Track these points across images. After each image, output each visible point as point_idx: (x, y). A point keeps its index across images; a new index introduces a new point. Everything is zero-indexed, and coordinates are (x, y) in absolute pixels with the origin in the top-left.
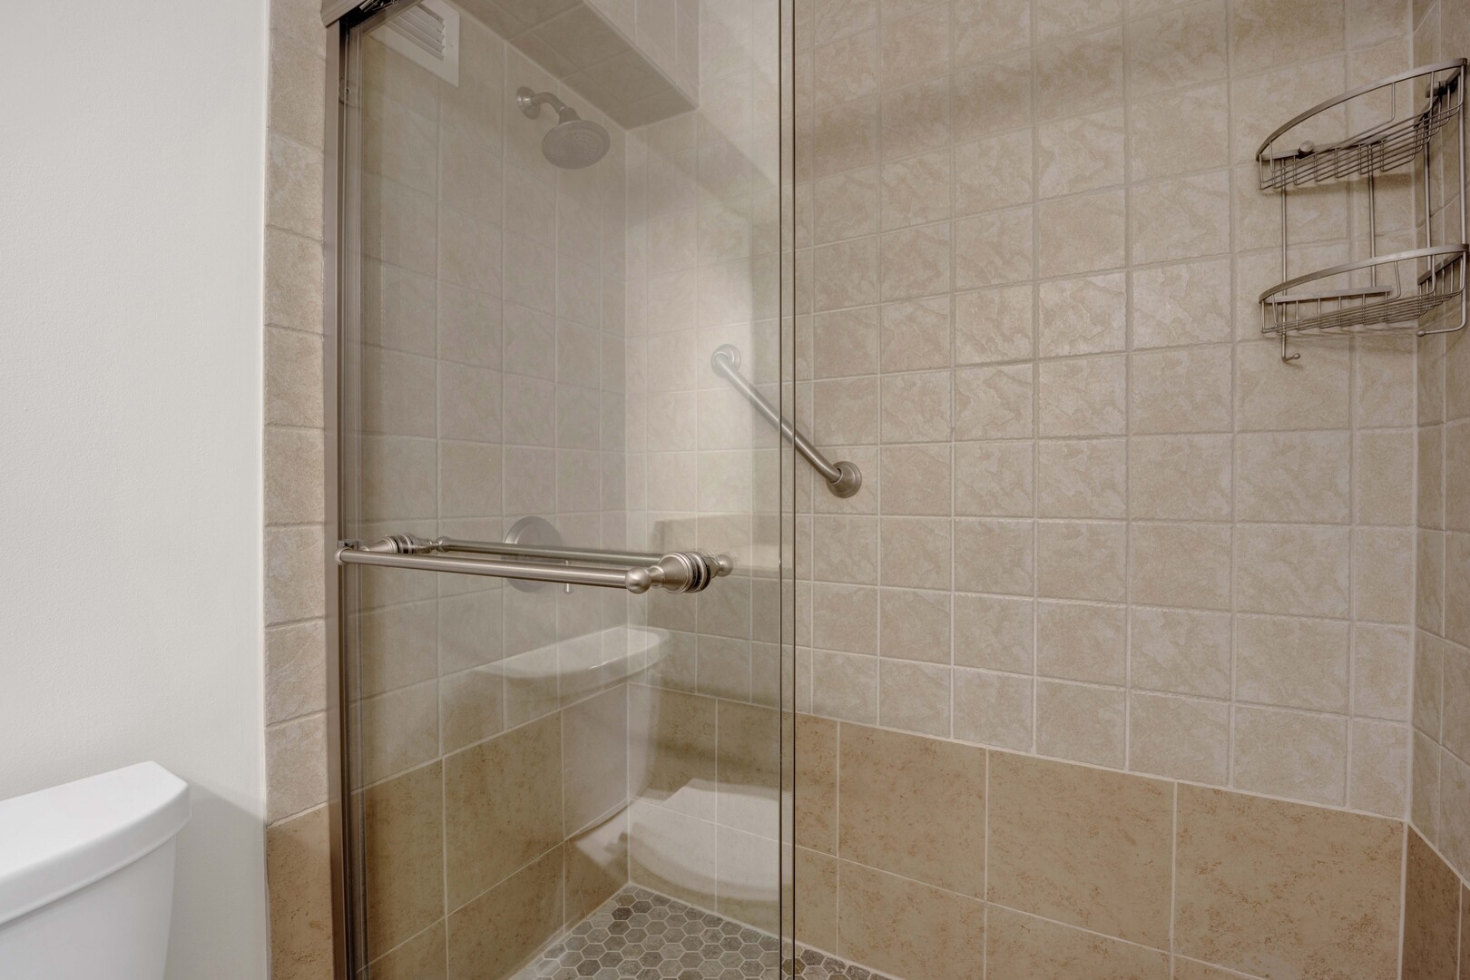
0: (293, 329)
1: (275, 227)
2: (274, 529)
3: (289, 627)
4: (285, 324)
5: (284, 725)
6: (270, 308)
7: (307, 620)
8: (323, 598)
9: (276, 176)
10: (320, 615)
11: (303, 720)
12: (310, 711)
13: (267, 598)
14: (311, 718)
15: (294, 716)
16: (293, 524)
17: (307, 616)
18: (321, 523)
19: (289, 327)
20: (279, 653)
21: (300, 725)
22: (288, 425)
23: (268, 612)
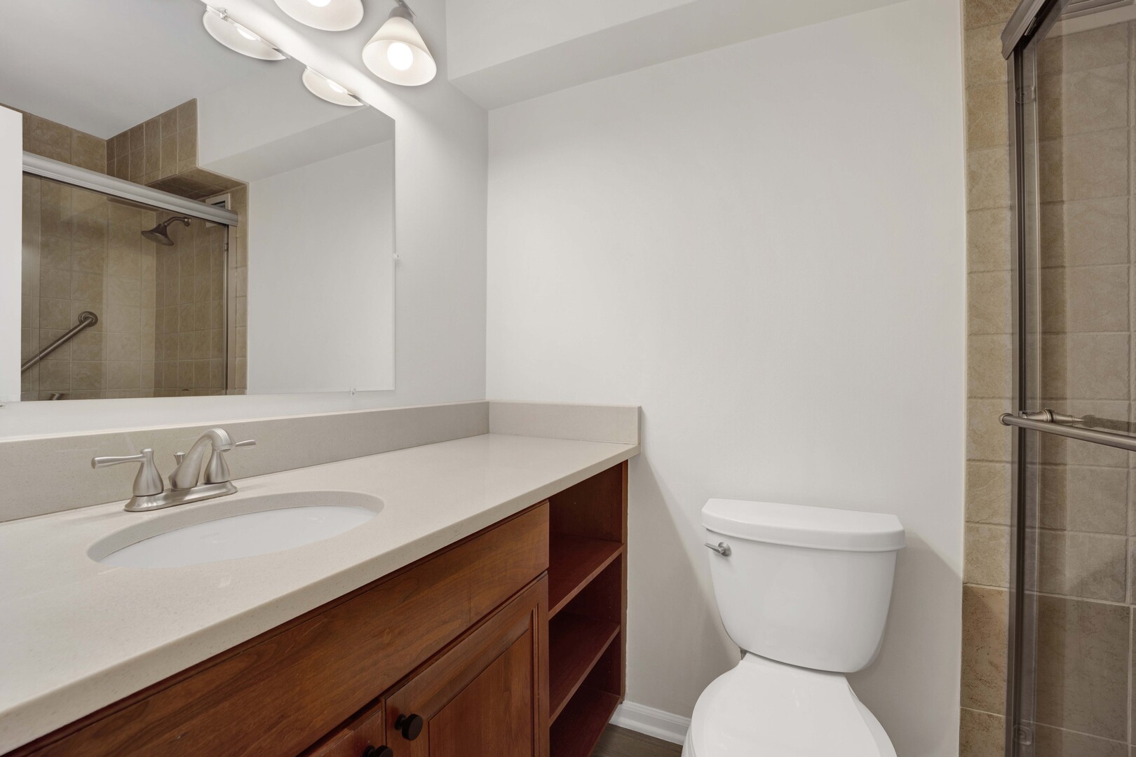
0: (988, 272)
1: (974, 210)
2: (974, 400)
3: (985, 464)
4: (982, 269)
5: (978, 525)
6: (971, 261)
7: (997, 462)
8: (1010, 449)
9: (973, 177)
10: (1008, 460)
11: (991, 526)
12: (997, 523)
13: (968, 443)
14: (998, 527)
15: (984, 522)
16: (988, 398)
17: (997, 459)
18: (1009, 398)
19: (984, 271)
20: (976, 480)
21: (990, 530)
22: (984, 334)
23: (968, 451)
